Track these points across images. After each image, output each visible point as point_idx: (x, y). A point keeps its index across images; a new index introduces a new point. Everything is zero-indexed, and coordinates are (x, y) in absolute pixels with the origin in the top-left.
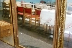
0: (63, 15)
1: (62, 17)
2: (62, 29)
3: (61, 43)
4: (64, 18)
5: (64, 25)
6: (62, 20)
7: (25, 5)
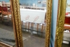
0: (17, 10)
1: (17, 11)
2: (19, 22)
3: (20, 34)
4: (19, 12)
5: (19, 18)
6: (17, 14)
7: (6, 4)
